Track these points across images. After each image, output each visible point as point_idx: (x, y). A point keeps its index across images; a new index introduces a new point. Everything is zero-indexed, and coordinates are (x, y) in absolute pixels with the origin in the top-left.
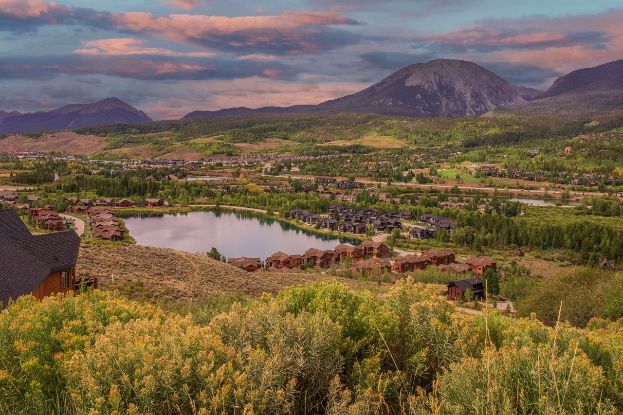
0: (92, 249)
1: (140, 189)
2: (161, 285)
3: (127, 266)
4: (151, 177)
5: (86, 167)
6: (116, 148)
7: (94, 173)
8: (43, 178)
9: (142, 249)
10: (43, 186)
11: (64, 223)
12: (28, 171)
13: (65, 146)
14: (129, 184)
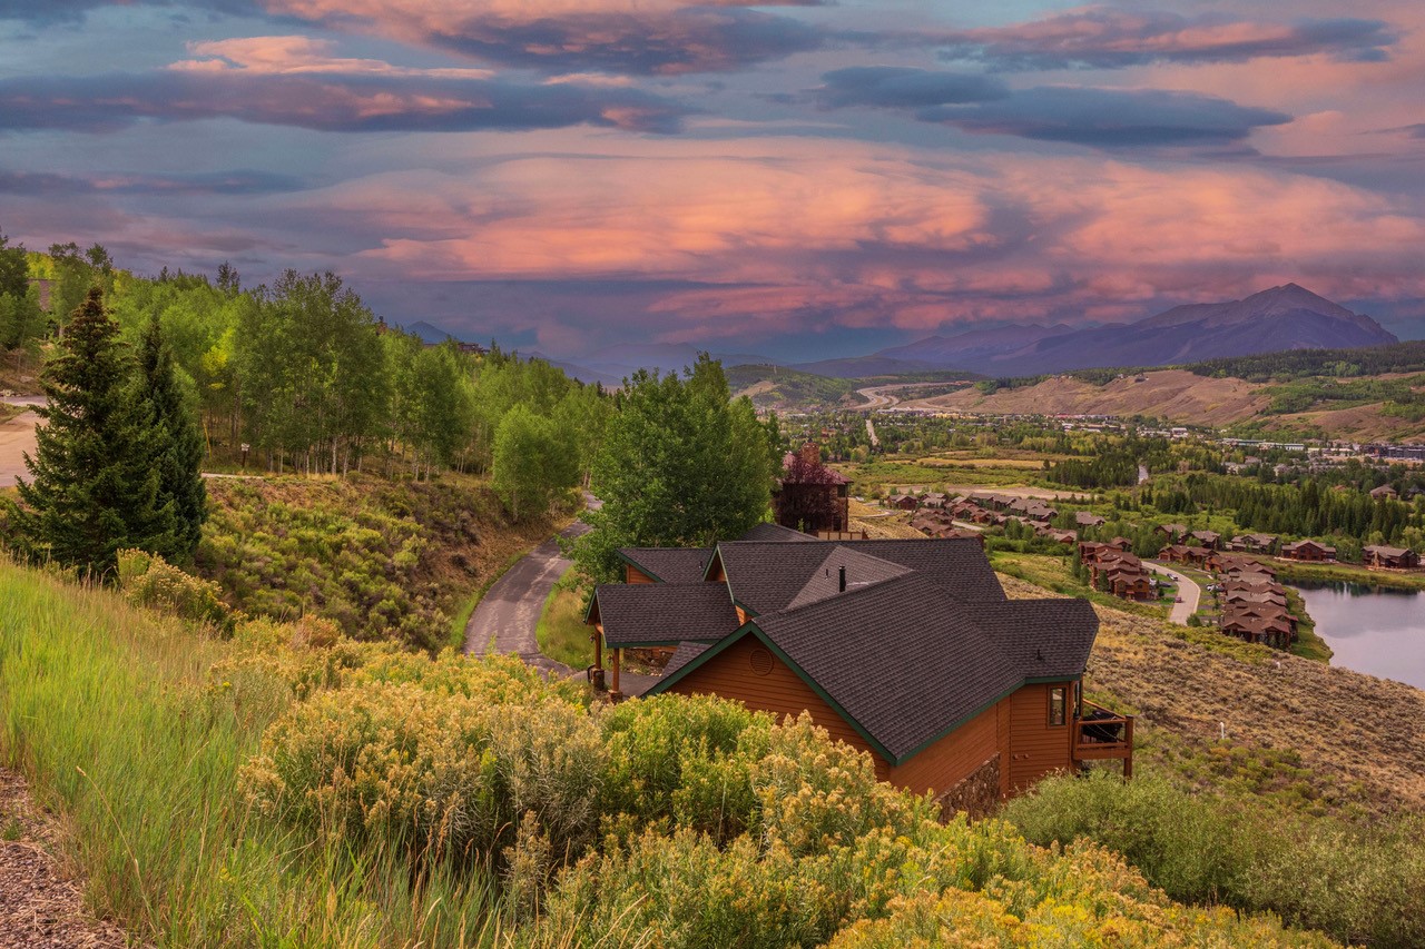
0: (1190, 654)
1: (1351, 518)
2: (1354, 773)
3: (1272, 707)
4: (1386, 489)
5: (1214, 454)
6: (1292, 412)
7: (1232, 471)
8: (1111, 476)
9: (1319, 672)
10: (1111, 494)
11: (1153, 582)
12: (1081, 458)
13: (1167, 404)
14: (1322, 504)
